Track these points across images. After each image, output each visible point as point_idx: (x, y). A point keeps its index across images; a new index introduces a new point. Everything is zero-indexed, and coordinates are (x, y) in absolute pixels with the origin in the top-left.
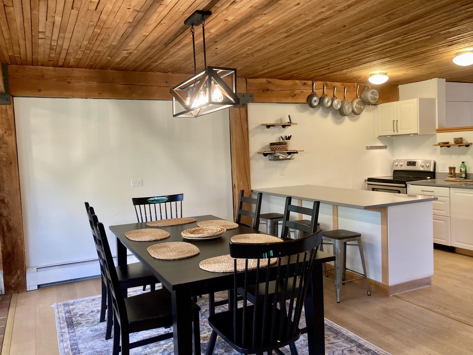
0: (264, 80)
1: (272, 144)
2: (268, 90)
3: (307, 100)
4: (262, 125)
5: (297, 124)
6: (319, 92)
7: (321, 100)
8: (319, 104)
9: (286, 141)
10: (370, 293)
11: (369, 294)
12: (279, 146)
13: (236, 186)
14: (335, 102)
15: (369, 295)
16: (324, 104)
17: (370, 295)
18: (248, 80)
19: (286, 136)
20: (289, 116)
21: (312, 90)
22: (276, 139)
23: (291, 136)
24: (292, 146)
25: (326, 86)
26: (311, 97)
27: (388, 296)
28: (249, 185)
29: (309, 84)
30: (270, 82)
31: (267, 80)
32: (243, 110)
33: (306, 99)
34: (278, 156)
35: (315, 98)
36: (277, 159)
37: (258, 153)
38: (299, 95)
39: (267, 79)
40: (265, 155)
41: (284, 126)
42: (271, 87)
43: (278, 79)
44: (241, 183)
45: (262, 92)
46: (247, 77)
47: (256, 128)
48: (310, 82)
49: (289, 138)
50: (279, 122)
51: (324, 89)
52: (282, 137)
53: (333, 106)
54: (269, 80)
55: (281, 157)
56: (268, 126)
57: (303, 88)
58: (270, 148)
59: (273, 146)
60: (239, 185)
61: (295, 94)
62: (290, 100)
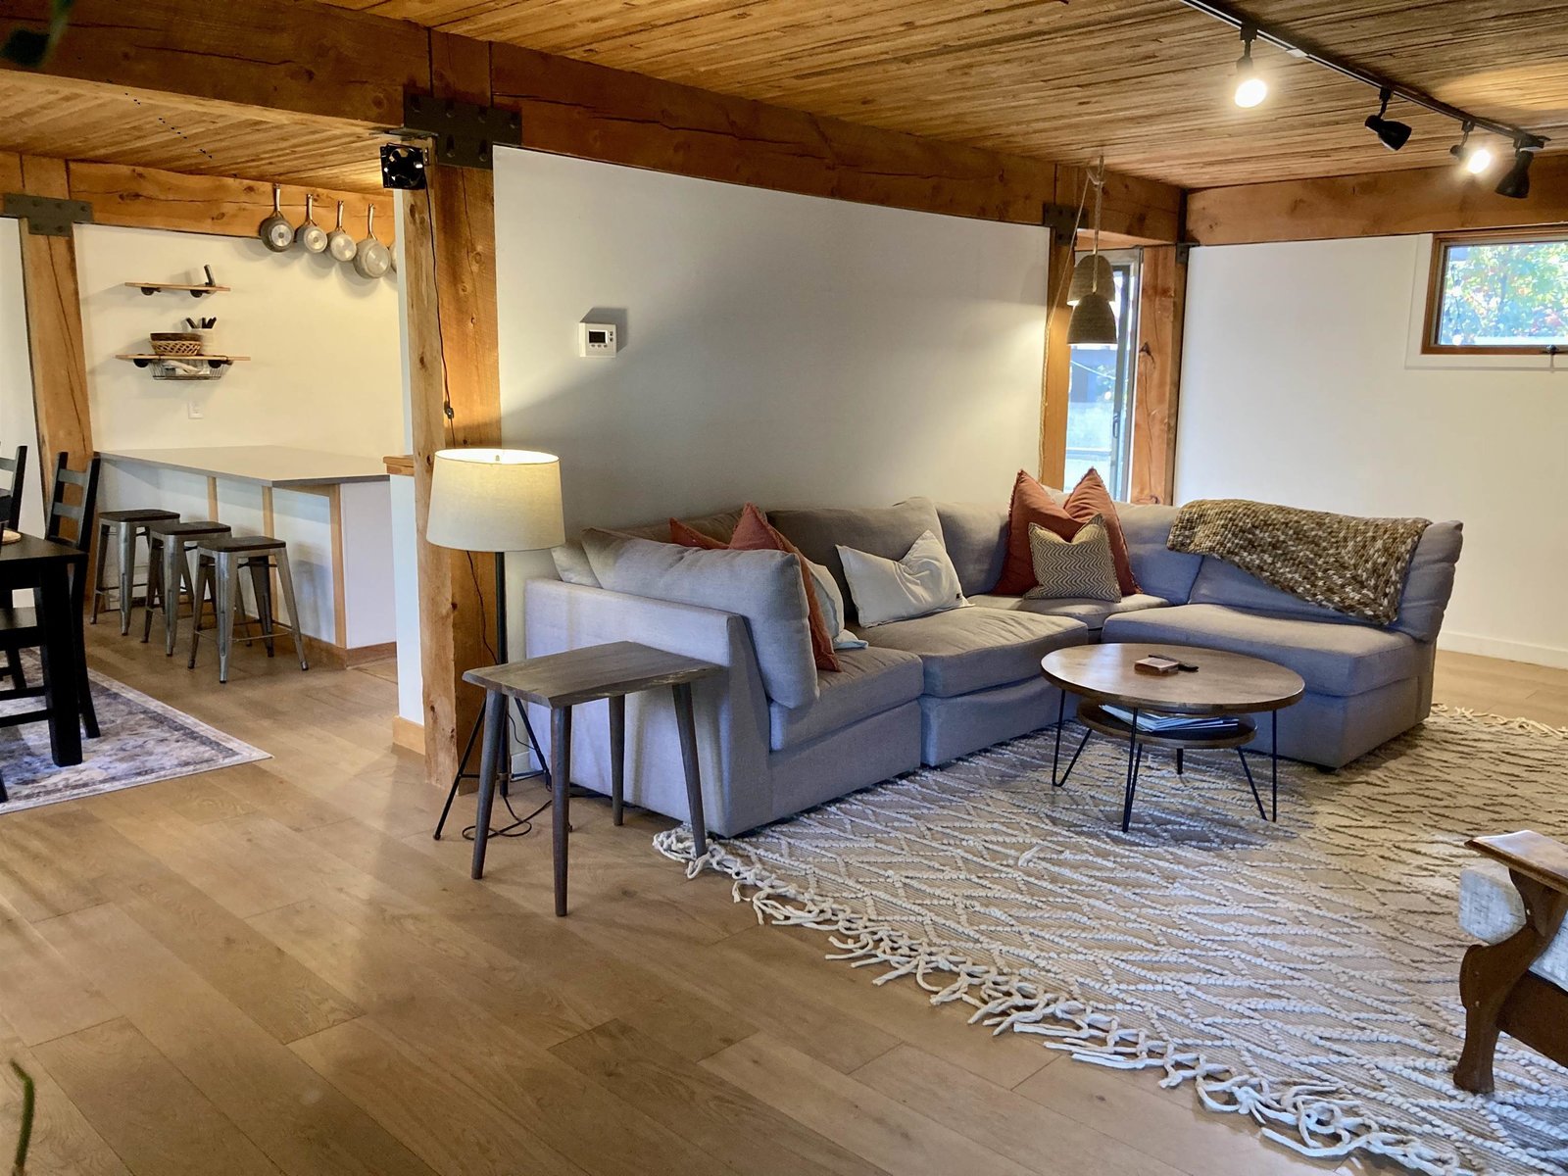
0: (124, 170)
1: (156, 337)
2: (137, 196)
3: (259, 232)
4: (126, 284)
5: (229, 289)
6: (295, 213)
7: (298, 235)
8: (295, 242)
9: (201, 331)
10: (306, 664)
11: (304, 667)
12: (174, 343)
13: (47, 439)
14: (339, 241)
15: (304, 670)
16: (304, 245)
17: (307, 669)
18: (72, 166)
19: (204, 319)
20: (206, 268)
21: (273, 208)
22: (175, 325)
23: (215, 319)
24: (214, 344)
25: (315, 200)
26: (270, 225)
27: (344, 669)
28: (86, 440)
29: (262, 189)
30: (140, 175)
31: (134, 171)
32: (59, 243)
33: (256, 228)
34: (173, 369)
35: (282, 228)
36: (170, 375)
37: (120, 357)
38: (234, 216)
39: (132, 167)
40: (141, 363)
41: (196, 293)
42: (149, 189)
43: (168, 170)
44: (61, 434)
45: (120, 200)
46: (68, 158)
47: (111, 291)
48: (267, 187)
49: (209, 324)
50: (183, 282)
51: (307, 205)
52: (189, 320)
53: (331, 251)
54: (139, 169)
55: (180, 372)
56: (148, 290)
57: (244, 198)
58: (154, 347)
59: (159, 343)
60: (53, 437)
61: (222, 211)
62: (207, 225)
